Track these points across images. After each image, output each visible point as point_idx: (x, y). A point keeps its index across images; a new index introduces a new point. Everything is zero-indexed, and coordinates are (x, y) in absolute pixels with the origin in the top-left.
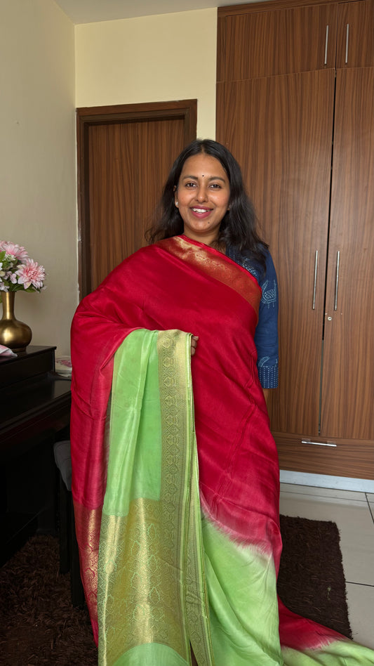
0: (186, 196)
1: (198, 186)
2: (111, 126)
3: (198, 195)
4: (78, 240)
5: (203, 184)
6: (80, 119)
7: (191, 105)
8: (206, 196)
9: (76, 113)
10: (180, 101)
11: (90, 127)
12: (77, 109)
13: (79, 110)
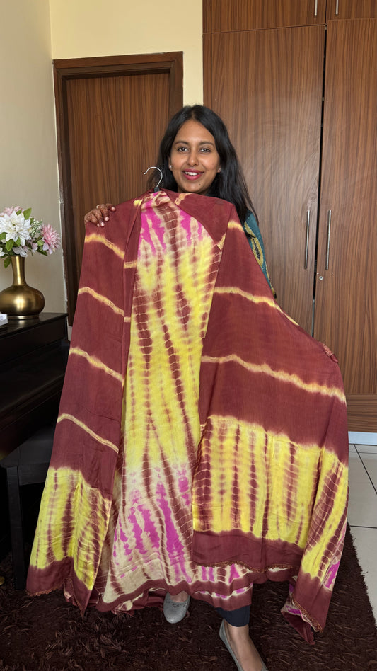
0: (178, 160)
1: (190, 151)
2: (90, 80)
3: (189, 159)
4: (60, 202)
5: (194, 149)
6: (57, 72)
7: (177, 58)
8: (196, 159)
9: (52, 66)
10: (165, 53)
11: (68, 82)
12: (54, 60)
13: (56, 62)
